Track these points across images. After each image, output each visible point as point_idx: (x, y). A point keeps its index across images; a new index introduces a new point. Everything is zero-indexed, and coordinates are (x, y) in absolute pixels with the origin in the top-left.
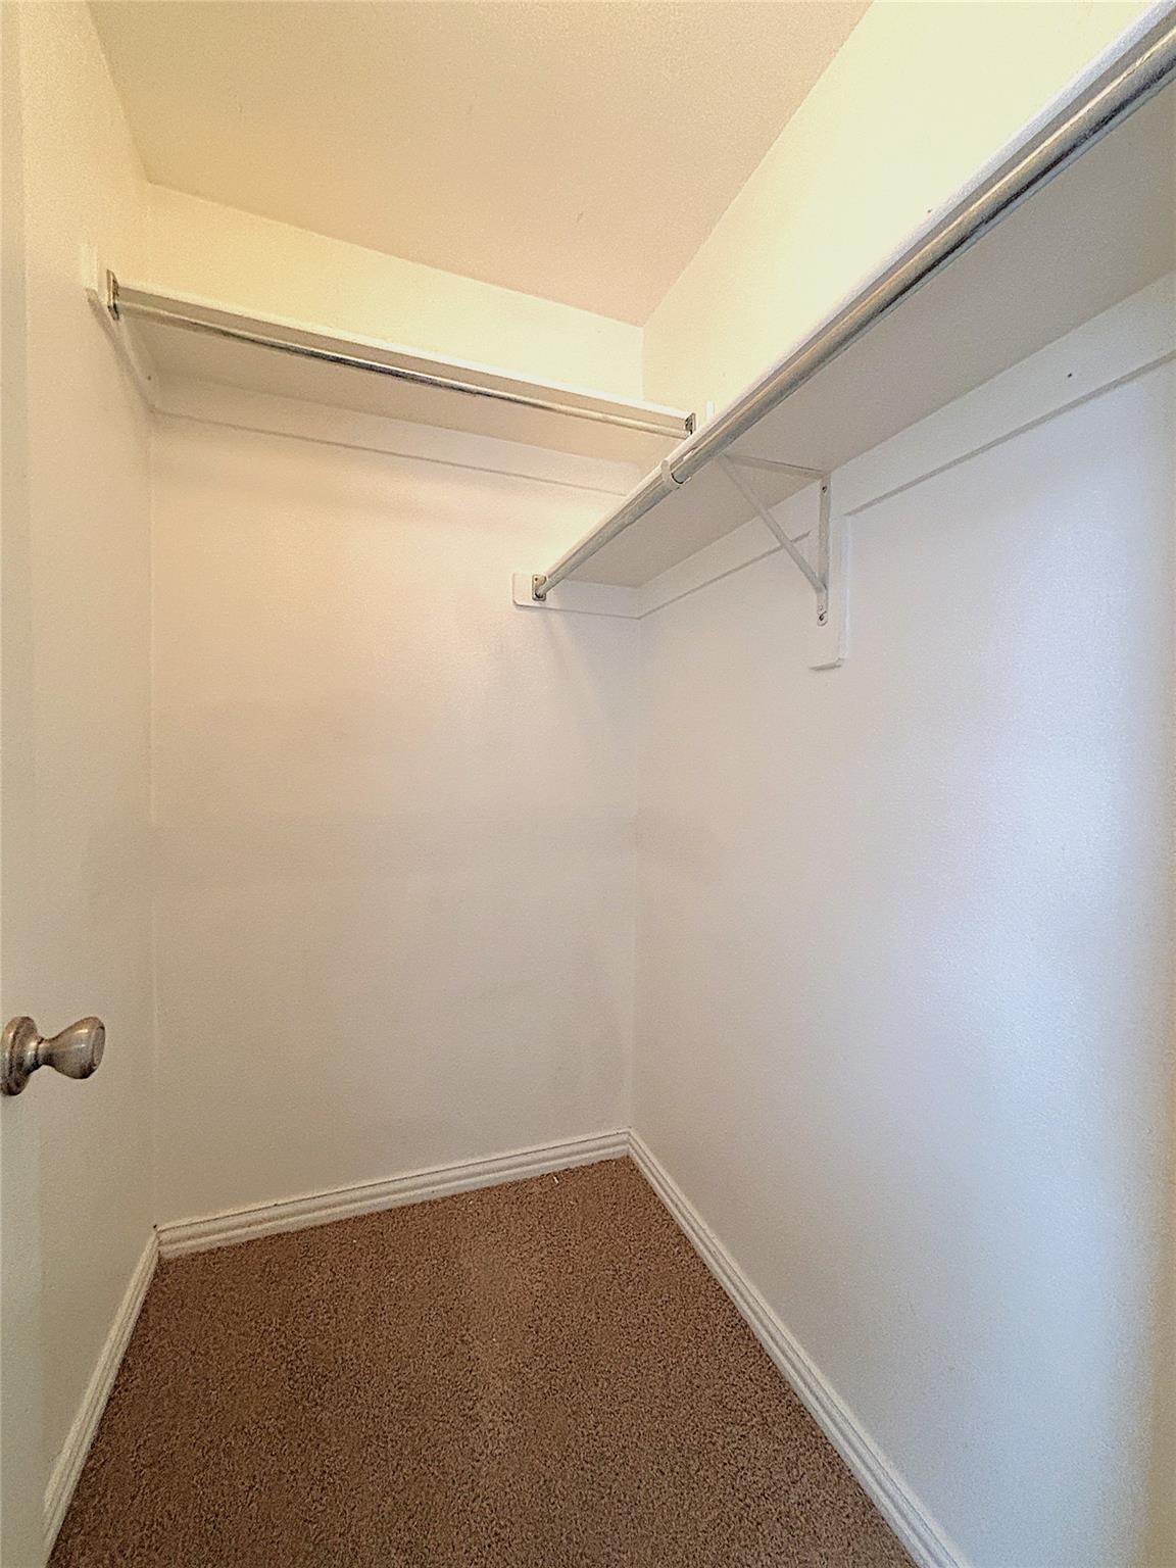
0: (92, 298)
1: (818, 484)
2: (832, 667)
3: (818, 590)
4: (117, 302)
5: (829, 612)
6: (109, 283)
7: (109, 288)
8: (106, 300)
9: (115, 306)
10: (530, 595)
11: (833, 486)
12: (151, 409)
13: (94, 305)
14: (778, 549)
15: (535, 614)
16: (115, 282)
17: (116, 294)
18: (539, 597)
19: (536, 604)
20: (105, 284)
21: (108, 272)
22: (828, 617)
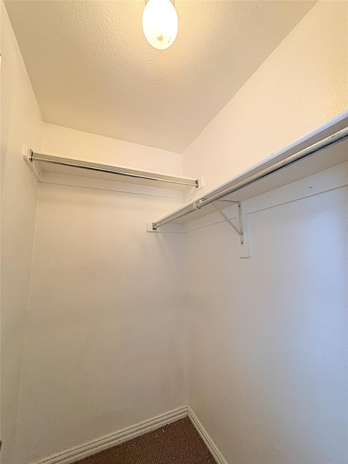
0: (25, 158)
1: (237, 205)
2: (247, 258)
3: (240, 235)
4: (32, 157)
5: (244, 241)
6: (30, 153)
7: (30, 154)
8: (29, 157)
9: (32, 159)
10: (152, 228)
11: (242, 206)
12: (39, 182)
13: (25, 160)
14: (225, 221)
15: (154, 234)
16: (32, 152)
17: (32, 155)
18: (154, 229)
19: (153, 231)
20: (29, 153)
21: (30, 150)
22: (244, 243)
